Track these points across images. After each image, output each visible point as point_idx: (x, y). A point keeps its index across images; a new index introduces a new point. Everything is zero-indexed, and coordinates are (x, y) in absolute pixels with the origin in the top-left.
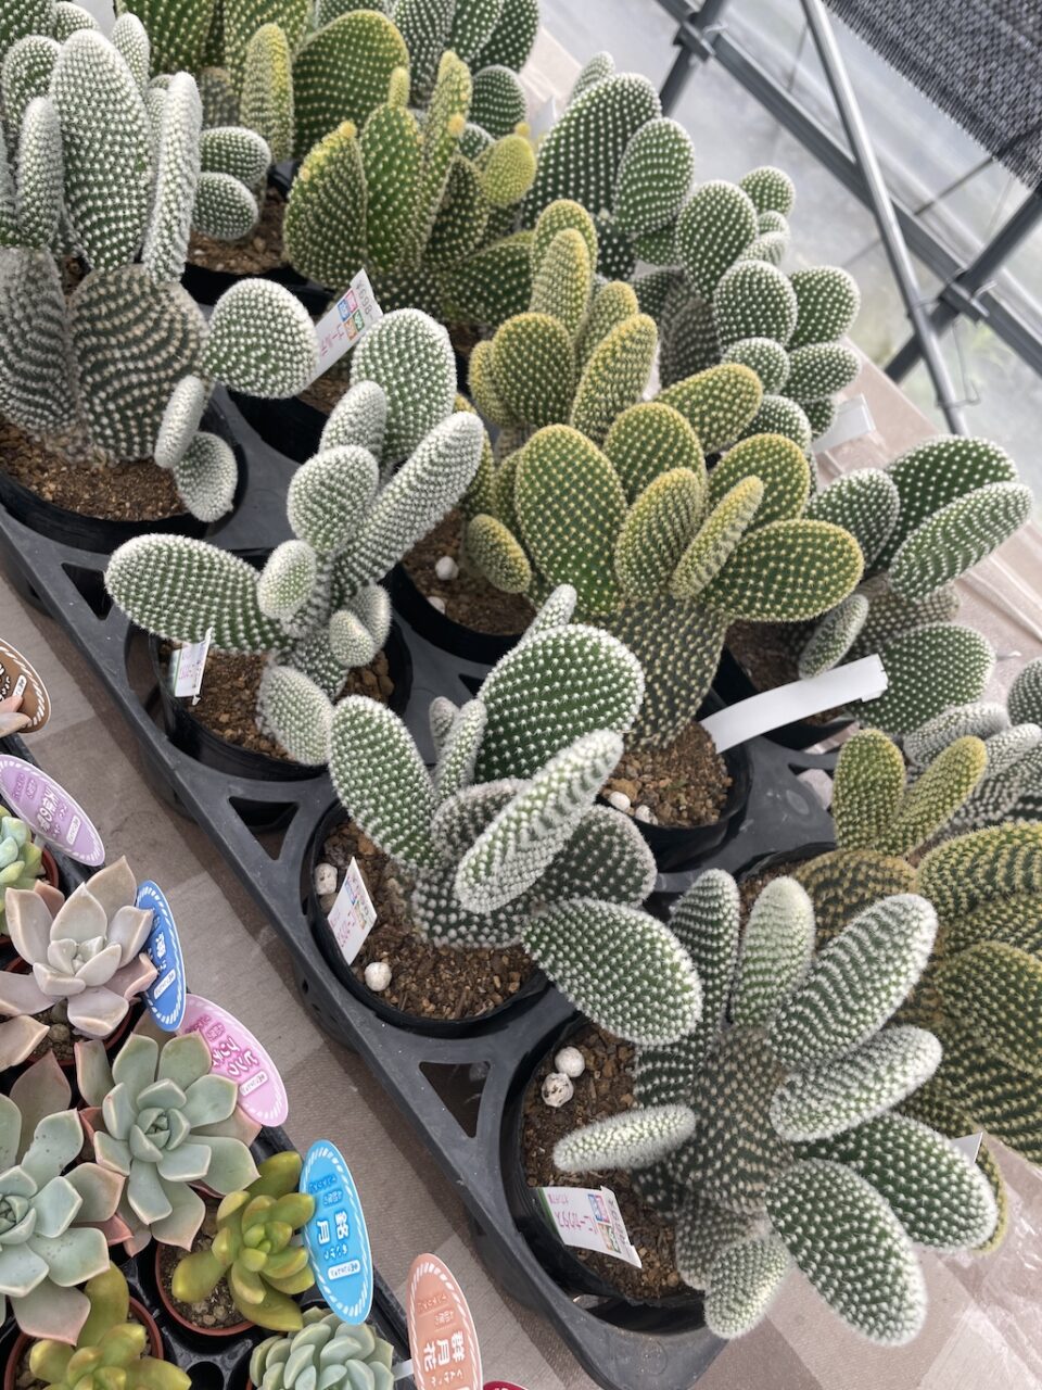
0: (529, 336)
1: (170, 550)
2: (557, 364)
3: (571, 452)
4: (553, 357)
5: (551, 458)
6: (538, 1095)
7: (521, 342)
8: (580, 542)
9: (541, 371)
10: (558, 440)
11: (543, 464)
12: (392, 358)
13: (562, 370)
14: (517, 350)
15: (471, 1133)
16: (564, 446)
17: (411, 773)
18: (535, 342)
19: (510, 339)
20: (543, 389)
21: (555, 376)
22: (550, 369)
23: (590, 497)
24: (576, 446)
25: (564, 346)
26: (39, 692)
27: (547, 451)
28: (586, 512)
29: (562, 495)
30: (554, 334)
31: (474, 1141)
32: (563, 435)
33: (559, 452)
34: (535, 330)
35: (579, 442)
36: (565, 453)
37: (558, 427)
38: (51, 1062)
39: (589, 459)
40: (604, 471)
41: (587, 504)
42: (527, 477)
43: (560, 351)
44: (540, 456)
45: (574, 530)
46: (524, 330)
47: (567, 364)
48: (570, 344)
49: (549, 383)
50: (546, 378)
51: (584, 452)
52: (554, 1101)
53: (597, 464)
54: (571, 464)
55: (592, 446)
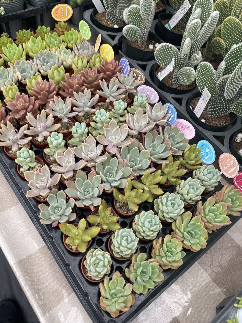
0: (221, 3)
1: (166, 45)
2: (226, 9)
3: (233, 21)
4: (225, 7)
5: (229, 23)
6: (235, 141)
7: (219, 5)
8: (235, 39)
9: (223, 11)
10: (230, 19)
11: (227, 25)
12: (201, 6)
13: (227, 10)
14: (218, 7)
15: (224, 145)
16: (231, 20)
17: (213, 74)
18: (222, 5)
19: (217, 5)
20: (223, 14)
21: (225, 11)
22: (225, 10)
23: (237, 30)
24: (234, 20)
25: (227, 5)
26: (143, 77)
27: (228, 22)
28: (236, 33)
29: (231, 30)
30: (225, 2)
31: (224, 146)
32: (231, 18)
33: (230, 22)
34: (222, 2)
35: (234, 19)
36: (231, 21)
37: (230, 17)
38: (155, 130)
39: (236, 22)
40: (239, 24)
41: (236, 31)
42: (224, 28)
43: (226, 6)
44: (226, 23)
45: (234, 37)
46: (220, 2)
47: (228, 9)
48: (228, 4)
49: (224, 13)
50: (224, 12)
51: (235, 21)
52: (238, 141)
53: (238, 22)
54: (233, 23)
55: (237, 20)
